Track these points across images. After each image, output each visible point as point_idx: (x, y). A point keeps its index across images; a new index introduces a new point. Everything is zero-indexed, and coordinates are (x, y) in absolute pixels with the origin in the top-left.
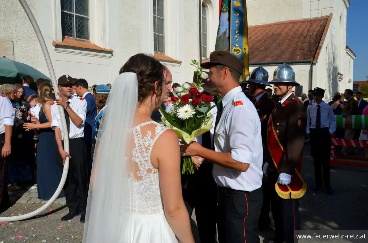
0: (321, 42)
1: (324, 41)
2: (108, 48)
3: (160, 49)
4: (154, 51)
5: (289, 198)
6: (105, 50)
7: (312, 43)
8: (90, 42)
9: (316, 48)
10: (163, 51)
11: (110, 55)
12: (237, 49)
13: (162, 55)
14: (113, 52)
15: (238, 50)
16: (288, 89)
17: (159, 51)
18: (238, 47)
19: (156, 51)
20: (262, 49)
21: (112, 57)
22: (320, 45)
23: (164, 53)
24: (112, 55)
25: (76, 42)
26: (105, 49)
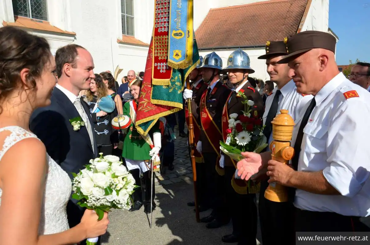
0: (301, 24)
1: (304, 23)
2: (70, 30)
3: (129, 32)
4: (123, 33)
5: (246, 193)
6: (66, 33)
7: (292, 25)
8: (49, 22)
9: (295, 30)
10: (132, 34)
11: (73, 38)
12: (178, 32)
13: (132, 38)
14: (76, 35)
15: (180, 33)
16: (244, 77)
17: (128, 33)
18: (180, 30)
19: (125, 34)
20: (239, 31)
21: (75, 40)
22: (300, 27)
23: (134, 36)
24: (75, 38)
25: (32, 22)
26: (66, 31)
